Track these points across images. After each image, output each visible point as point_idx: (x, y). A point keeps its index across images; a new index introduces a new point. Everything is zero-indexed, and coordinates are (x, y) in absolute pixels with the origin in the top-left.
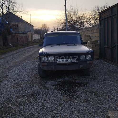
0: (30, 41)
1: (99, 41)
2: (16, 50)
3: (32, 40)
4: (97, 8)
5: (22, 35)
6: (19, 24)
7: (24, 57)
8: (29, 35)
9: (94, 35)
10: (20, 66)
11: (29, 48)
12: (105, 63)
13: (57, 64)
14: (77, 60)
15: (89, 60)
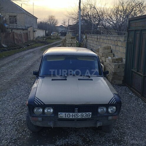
0: (31, 39)
1: (124, 60)
2: (9, 56)
3: (34, 38)
4: (121, 2)
5: (20, 32)
6: (17, 16)
7: (17, 71)
8: (30, 32)
9: (117, 48)
12: (131, 97)
14: (92, 114)
15: (112, 115)
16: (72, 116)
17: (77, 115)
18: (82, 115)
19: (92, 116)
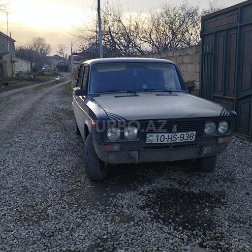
0: (9, 76)
1: (198, 84)
3: (13, 74)
8: (6, 62)
9: (183, 68)
10: (11, 145)
11: (15, 94)
13: (145, 148)
14: (196, 134)
15: (223, 136)
16: (167, 140)
17: (175, 136)
18: (182, 136)
19: (195, 138)
